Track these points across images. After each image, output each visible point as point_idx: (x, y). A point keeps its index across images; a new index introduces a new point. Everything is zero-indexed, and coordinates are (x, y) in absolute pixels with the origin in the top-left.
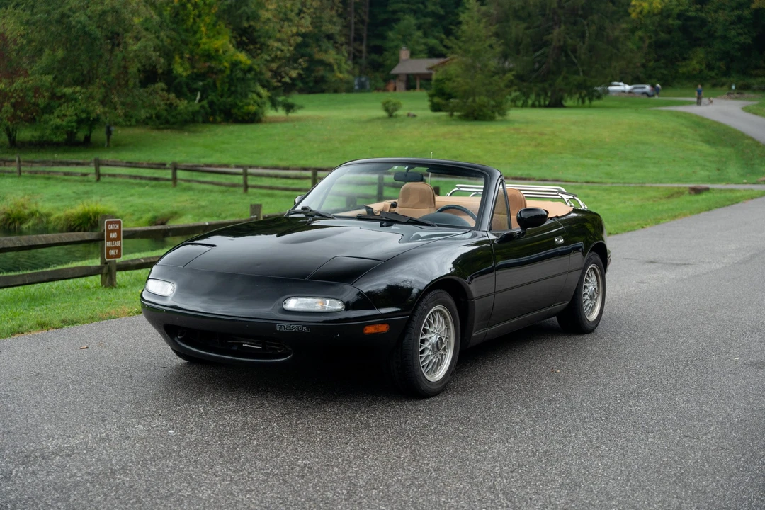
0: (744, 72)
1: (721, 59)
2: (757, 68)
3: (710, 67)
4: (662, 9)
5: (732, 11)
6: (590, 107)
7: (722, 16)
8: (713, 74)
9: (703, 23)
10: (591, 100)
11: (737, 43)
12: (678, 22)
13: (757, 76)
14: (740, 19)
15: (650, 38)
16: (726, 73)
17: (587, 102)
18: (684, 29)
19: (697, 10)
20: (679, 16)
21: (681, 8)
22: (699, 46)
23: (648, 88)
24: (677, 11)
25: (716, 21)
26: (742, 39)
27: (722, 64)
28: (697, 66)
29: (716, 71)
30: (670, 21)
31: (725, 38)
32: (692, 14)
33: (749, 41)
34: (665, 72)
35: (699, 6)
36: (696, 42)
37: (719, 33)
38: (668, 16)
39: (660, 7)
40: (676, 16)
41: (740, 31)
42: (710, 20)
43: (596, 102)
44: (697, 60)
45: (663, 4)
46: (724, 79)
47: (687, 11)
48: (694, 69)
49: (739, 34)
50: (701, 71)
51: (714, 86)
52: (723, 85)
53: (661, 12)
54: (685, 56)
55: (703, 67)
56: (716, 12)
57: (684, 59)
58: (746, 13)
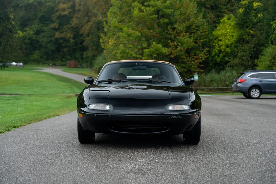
0: (53, 59)
1: (44, 55)
2: (57, 58)
3: (41, 57)
4: (23, 36)
5: (48, 38)
6: (4, 70)
7: (45, 40)
8: (42, 60)
9: (38, 42)
10: (4, 68)
11: (50, 49)
12: (29, 41)
13: (58, 61)
14: (51, 41)
15: (19, 46)
16: (47, 59)
17: (3, 69)
18: (31, 44)
19: (36, 37)
20: (29, 39)
21: (30, 36)
22: (37, 50)
23: (21, 64)
24: (29, 37)
25: (43, 41)
26: (52, 48)
27: (45, 56)
28: (37, 57)
29: (43, 59)
30: (26, 41)
31: (46, 47)
32: (34, 38)
33: (54, 49)
34: (25, 59)
35: (36, 36)
36: (35, 49)
37: (44, 46)
38: (25, 39)
39: (22, 35)
40: (28, 39)
41: (51, 45)
42: (40, 41)
43: (6, 69)
44: (36, 54)
45: (23, 35)
46: (46, 62)
47: (32, 37)
48: (36, 58)
49: (51, 46)
50: (38, 59)
51: (43, 64)
52: (46, 64)
53: (23, 37)
54: (32, 53)
55: (39, 57)
56: (42, 38)
57: (32, 54)
58: (53, 39)
